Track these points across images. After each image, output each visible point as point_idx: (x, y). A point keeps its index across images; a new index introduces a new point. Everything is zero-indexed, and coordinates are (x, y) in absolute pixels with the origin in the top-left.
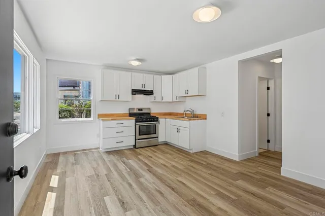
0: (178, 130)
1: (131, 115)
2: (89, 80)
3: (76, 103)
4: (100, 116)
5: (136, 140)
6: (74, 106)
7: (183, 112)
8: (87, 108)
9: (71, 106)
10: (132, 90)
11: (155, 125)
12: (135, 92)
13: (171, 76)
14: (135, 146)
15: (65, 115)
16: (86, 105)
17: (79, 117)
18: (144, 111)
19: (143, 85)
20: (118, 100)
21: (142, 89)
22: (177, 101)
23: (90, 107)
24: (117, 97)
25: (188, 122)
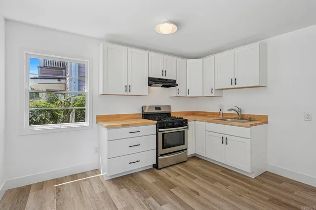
0: (225, 141)
1: (146, 116)
2: (81, 60)
3: (62, 98)
4: (100, 119)
5: (157, 156)
6: (59, 102)
7: (218, 111)
8: (78, 106)
9: (53, 103)
10: (149, 78)
11: (184, 131)
12: (152, 81)
13: (201, 60)
14: (156, 166)
15: (41, 118)
16: (75, 101)
17: (66, 122)
18: (162, 110)
19: (164, 72)
20: (129, 94)
21: (162, 78)
22: (213, 95)
23: (83, 105)
24: (128, 88)
25: (248, 129)
